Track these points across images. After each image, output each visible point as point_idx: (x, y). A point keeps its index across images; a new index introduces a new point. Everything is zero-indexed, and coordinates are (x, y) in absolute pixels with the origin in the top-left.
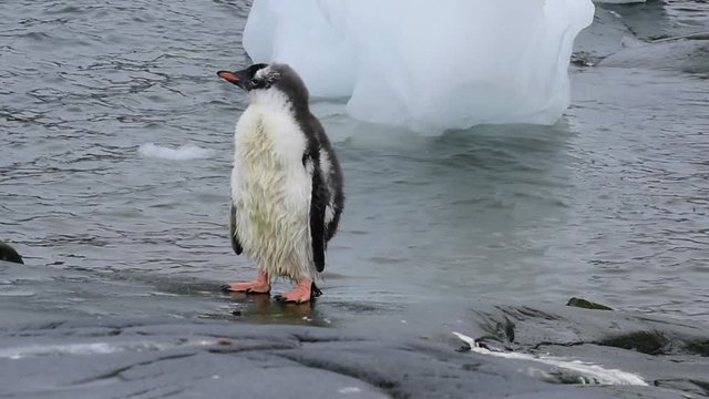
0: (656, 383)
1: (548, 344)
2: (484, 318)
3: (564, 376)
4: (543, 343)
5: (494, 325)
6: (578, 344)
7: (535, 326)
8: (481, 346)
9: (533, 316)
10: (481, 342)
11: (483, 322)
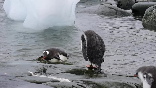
0: (72, 81)
1: (53, 73)
2: (38, 68)
3: (52, 80)
4: (52, 73)
5: (40, 69)
6: (61, 73)
7: (52, 69)
8: (35, 74)
9: (52, 67)
10: (35, 73)
11: (37, 69)
